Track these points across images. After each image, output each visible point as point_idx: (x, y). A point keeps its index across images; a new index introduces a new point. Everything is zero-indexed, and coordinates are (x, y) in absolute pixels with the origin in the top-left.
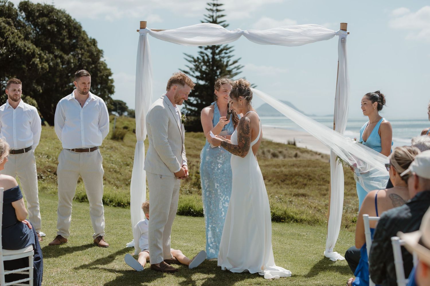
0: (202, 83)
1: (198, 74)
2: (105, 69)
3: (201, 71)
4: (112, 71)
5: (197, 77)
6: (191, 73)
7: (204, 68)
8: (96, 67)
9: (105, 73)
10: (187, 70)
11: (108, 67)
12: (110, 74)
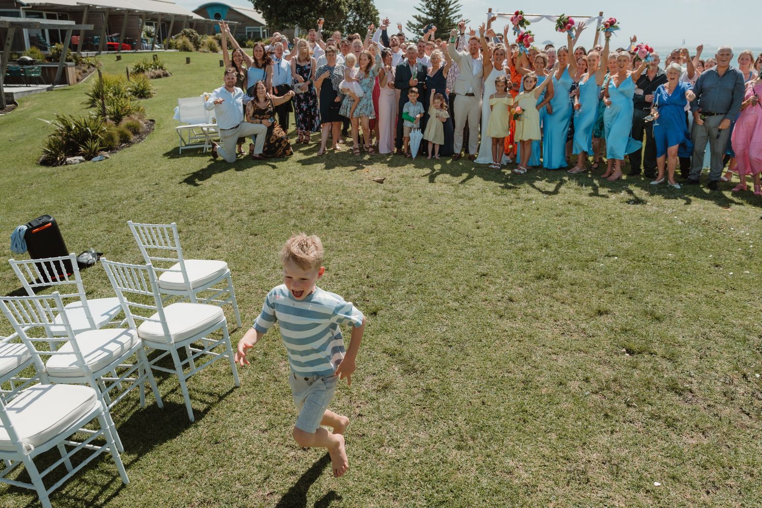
0: (430, 18)
1: (428, 11)
2: (374, 10)
3: (430, 9)
4: (379, 11)
5: (427, 14)
6: (423, 10)
7: (433, 6)
8: (368, 9)
9: (373, 12)
10: (420, 7)
11: (376, 9)
12: (378, 13)
